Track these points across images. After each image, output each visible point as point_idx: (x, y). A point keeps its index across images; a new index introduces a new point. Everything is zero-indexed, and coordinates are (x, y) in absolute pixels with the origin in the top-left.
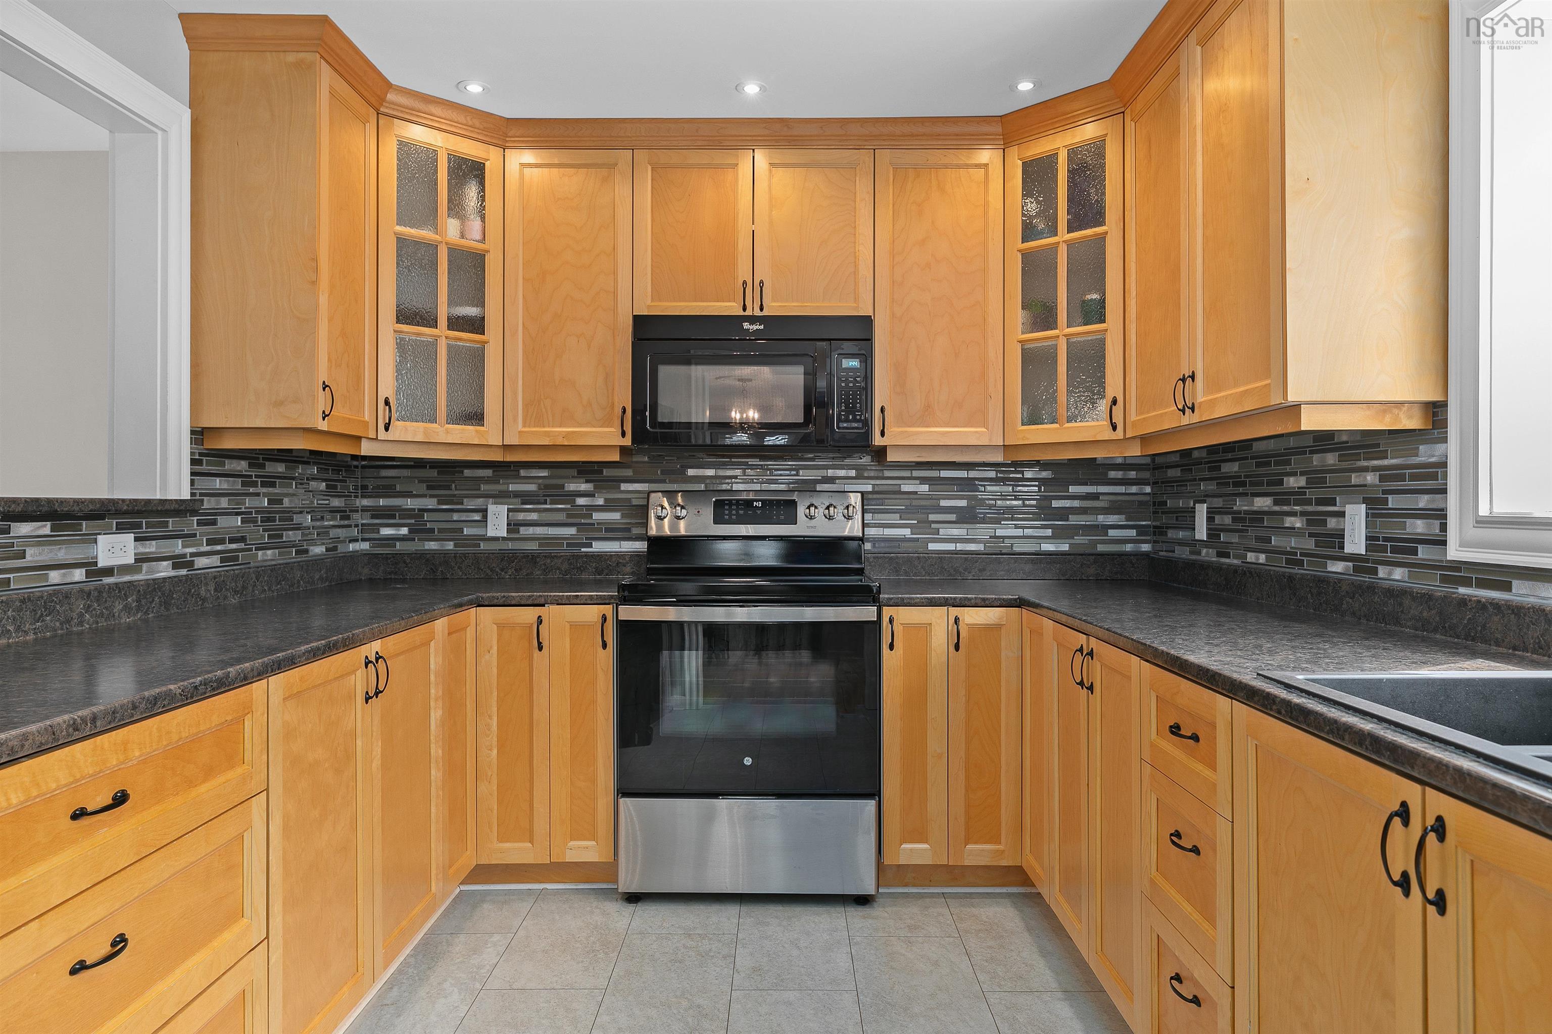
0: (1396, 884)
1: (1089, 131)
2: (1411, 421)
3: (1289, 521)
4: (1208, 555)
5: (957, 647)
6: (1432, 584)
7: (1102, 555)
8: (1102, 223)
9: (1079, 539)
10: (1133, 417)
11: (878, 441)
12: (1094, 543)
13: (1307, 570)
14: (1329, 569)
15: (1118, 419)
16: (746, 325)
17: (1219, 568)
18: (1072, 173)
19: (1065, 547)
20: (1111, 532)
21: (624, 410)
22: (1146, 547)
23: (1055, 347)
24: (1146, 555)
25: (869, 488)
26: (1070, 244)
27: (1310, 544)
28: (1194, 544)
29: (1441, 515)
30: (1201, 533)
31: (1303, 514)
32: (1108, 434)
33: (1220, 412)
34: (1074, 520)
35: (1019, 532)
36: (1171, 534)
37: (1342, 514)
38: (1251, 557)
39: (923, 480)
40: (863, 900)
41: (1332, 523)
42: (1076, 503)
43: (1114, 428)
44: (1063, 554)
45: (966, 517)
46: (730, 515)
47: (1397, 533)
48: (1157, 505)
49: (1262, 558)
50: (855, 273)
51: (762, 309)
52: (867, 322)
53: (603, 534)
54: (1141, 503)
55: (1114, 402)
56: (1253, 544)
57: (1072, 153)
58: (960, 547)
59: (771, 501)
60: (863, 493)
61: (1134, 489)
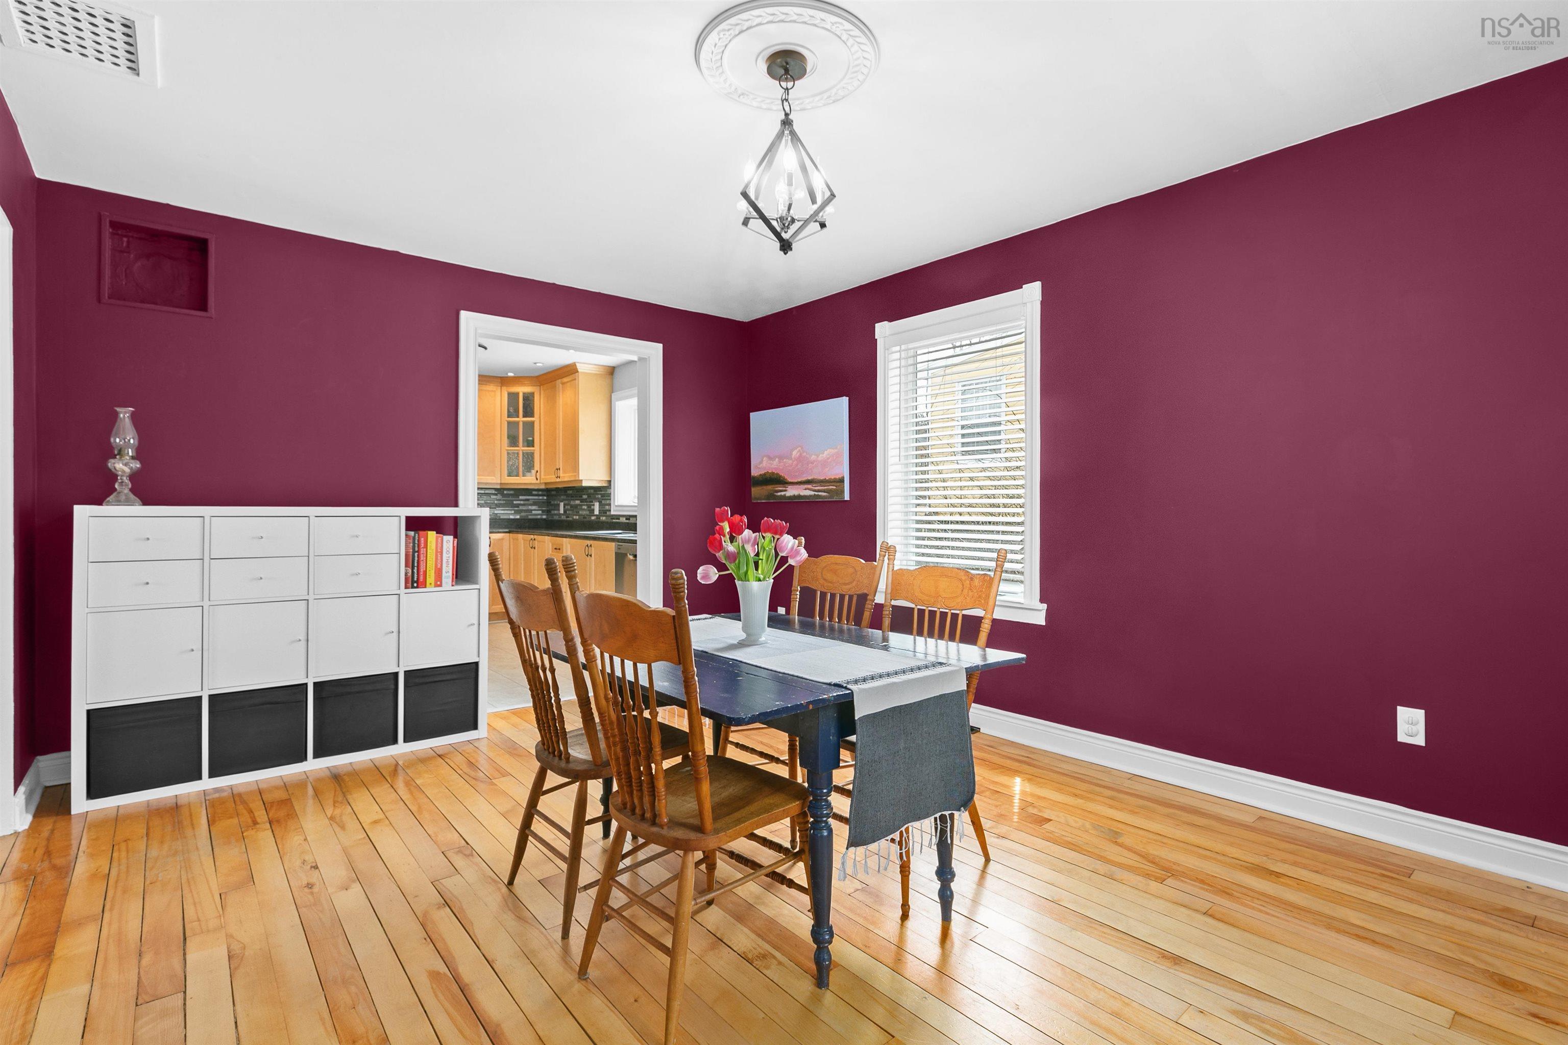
1: (528, 389)
2: (605, 485)
3: (583, 507)
4: (563, 518)
6: (609, 520)
7: (530, 519)
8: (533, 417)
9: (523, 514)
10: (543, 477)
12: (527, 516)
13: (587, 519)
14: (593, 516)
15: (538, 477)
17: (566, 521)
18: (524, 400)
19: (518, 517)
20: (533, 512)
22: (544, 517)
23: (518, 453)
24: (545, 519)
26: (524, 423)
27: (588, 513)
28: (560, 515)
29: (610, 505)
30: (562, 511)
31: (587, 505)
32: (535, 481)
33: (566, 479)
34: (521, 508)
35: (503, 512)
36: (553, 512)
37: (594, 505)
38: (575, 517)
41: (592, 507)
42: (522, 502)
43: (537, 479)
44: (517, 519)
47: (604, 509)
48: (548, 503)
49: (577, 517)
54: (543, 502)
55: (537, 472)
56: (575, 513)
57: (524, 394)
61: (541, 498)
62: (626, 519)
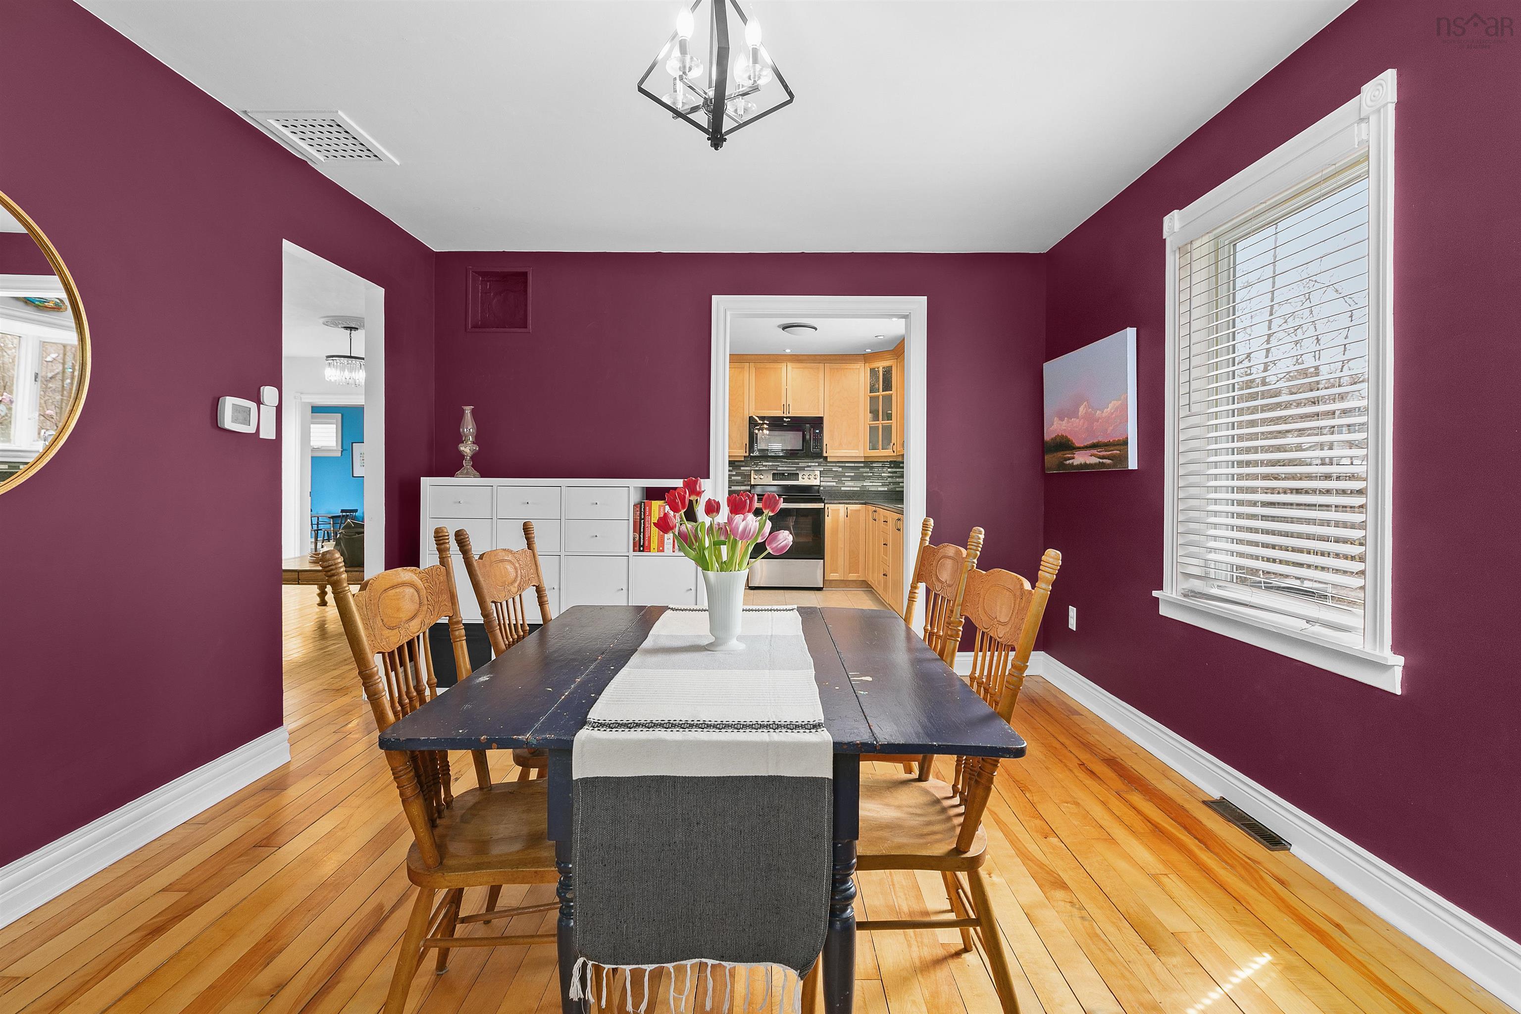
1: (887, 363)
5: (847, 516)
8: (891, 390)
10: (898, 449)
11: (825, 455)
12: (895, 488)
15: (895, 449)
16: (785, 419)
18: (883, 374)
19: (886, 489)
21: (746, 444)
23: (878, 426)
25: (822, 469)
26: (883, 396)
32: (892, 454)
35: (871, 484)
39: (840, 467)
40: (819, 589)
43: (894, 452)
45: (853, 479)
46: (777, 478)
50: (818, 402)
51: (789, 415)
52: (821, 419)
53: (735, 484)
55: (894, 444)
57: (884, 368)
58: (852, 489)
59: (791, 473)
60: (820, 471)
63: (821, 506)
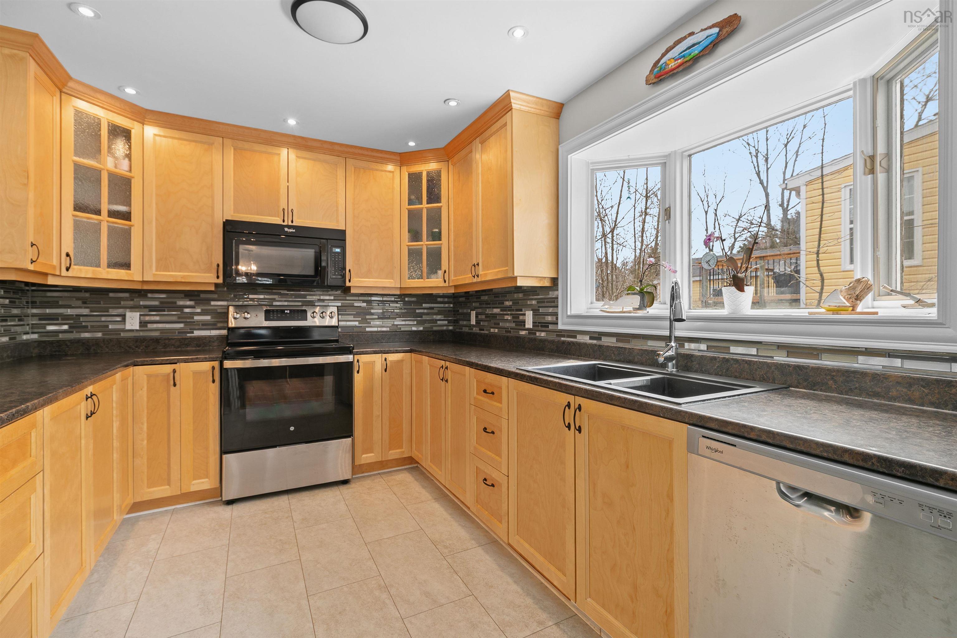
0: (567, 427)
1: (433, 166)
2: (547, 284)
3: (506, 317)
4: (476, 330)
5: (386, 370)
6: (552, 337)
7: (436, 331)
8: (440, 202)
9: (427, 325)
10: (452, 278)
11: (348, 284)
12: (432, 327)
13: (513, 334)
14: (520, 333)
15: (447, 279)
16: (286, 229)
17: (481, 335)
18: (428, 181)
19: (421, 329)
20: (439, 322)
21: (218, 265)
22: (451, 328)
23: (422, 249)
24: (451, 331)
25: (340, 304)
26: (428, 209)
27: (513, 325)
28: (471, 326)
29: (556, 314)
30: (473, 322)
31: (511, 314)
32: (442, 284)
33: (489, 278)
34: (425, 317)
35: (403, 323)
36: (461, 323)
37: (525, 315)
38: (492, 330)
39: (364, 301)
40: (345, 482)
41: (521, 318)
42: (426, 311)
43: (445, 282)
44: (421, 331)
45: (382, 317)
46: (273, 317)
47: (543, 321)
48: (455, 312)
49: (496, 330)
50: (337, 210)
51: (292, 222)
52: (343, 232)
53: (201, 327)
54: (449, 311)
55: (445, 272)
56: (493, 325)
57: (428, 173)
58: (379, 329)
59: (294, 310)
60: (338, 307)
61: (447, 305)
62: (591, 338)
63: (350, 358)
